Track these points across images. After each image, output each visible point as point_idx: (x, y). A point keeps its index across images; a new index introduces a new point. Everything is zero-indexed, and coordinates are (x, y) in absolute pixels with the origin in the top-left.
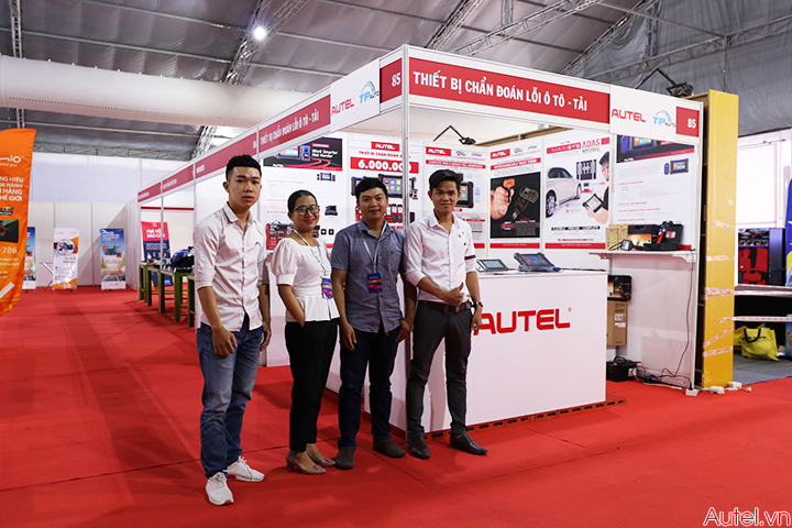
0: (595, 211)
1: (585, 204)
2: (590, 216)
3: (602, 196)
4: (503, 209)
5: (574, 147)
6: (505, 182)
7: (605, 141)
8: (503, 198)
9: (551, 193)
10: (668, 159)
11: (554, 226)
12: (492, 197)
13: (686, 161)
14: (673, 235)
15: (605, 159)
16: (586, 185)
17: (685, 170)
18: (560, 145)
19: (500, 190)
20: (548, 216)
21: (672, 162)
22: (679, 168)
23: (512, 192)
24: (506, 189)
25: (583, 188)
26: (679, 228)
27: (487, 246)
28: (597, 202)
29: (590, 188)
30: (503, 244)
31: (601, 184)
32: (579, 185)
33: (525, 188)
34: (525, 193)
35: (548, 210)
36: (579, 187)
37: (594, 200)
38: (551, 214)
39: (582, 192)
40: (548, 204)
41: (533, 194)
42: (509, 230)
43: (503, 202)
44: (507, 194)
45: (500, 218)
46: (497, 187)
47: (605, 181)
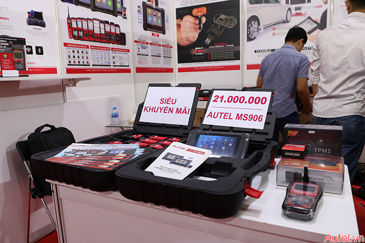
0: (310, 33)
3: (318, 18)
4: (194, 36)
6: (195, 12)
8: (192, 25)
9: (254, 19)
11: (257, 49)
12: (179, 26)
16: (299, 9)
19: (188, 19)
20: (249, 39)
23: (204, 20)
24: (196, 17)
25: (294, 12)
27: (176, 70)
28: (311, 24)
29: (303, 11)
30: (194, 68)
31: (317, 7)
32: (289, 9)
33: (220, 15)
34: (221, 19)
35: (250, 34)
36: (289, 12)
37: (308, 23)
38: (253, 37)
39: (292, 16)
40: (250, 28)
41: (231, 20)
42: (201, 55)
43: (193, 29)
44: (197, 22)
45: (190, 44)
46: (185, 16)
47: (322, 4)
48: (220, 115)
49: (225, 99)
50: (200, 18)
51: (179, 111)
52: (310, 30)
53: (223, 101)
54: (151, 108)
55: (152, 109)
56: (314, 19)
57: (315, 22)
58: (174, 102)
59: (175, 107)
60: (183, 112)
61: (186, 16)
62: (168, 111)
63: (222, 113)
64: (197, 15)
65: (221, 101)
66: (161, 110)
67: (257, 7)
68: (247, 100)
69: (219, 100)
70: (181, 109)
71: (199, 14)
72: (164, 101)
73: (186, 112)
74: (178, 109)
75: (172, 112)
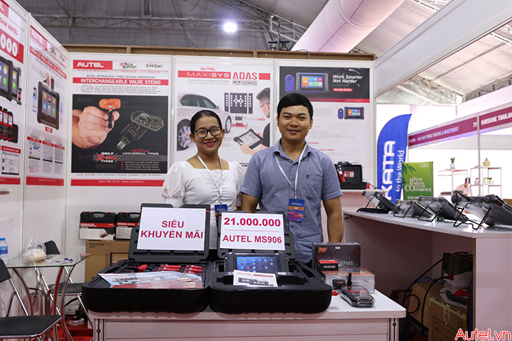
0: (252, 147)
1: (237, 139)
2: (244, 151)
3: (261, 132)
4: (101, 135)
5: (221, 75)
6: (103, 103)
7: (265, 76)
8: (98, 121)
9: (186, 123)
10: (343, 105)
12: (76, 120)
13: (361, 110)
14: (352, 174)
15: (265, 94)
16: (240, 119)
17: (361, 117)
18: (199, 70)
19: (92, 111)
20: (180, 148)
21: (347, 109)
22: (353, 114)
23: (116, 116)
24: (105, 111)
25: (234, 122)
26: (358, 169)
28: (253, 138)
29: (244, 122)
30: (98, 180)
31: (259, 119)
32: (229, 118)
33: (141, 113)
34: (141, 118)
35: (181, 141)
36: (229, 120)
37: (250, 135)
38: (185, 146)
39: (232, 126)
40: (181, 134)
41: (156, 121)
42: (110, 163)
43: (98, 126)
44: (106, 117)
45: (93, 146)
46: (87, 106)
47: (265, 117)
48: (236, 238)
49: (237, 221)
50: (111, 113)
51: (189, 235)
52: (253, 144)
53: (236, 224)
54: (152, 232)
55: (153, 234)
56: (257, 133)
57: (258, 136)
58: (181, 225)
59: (184, 230)
60: (195, 236)
61: (89, 107)
62: (175, 236)
63: (238, 236)
64: (107, 108)
65: (234, 224)
66: (165, 234)
67: (191, 110)
68: (260, 222)
69: (231, 222)
70: (192, 233)
71: (110, 107)
72: (168, 224)
73: (198, 236)
74: (187, 233)
75: (180, 237)
